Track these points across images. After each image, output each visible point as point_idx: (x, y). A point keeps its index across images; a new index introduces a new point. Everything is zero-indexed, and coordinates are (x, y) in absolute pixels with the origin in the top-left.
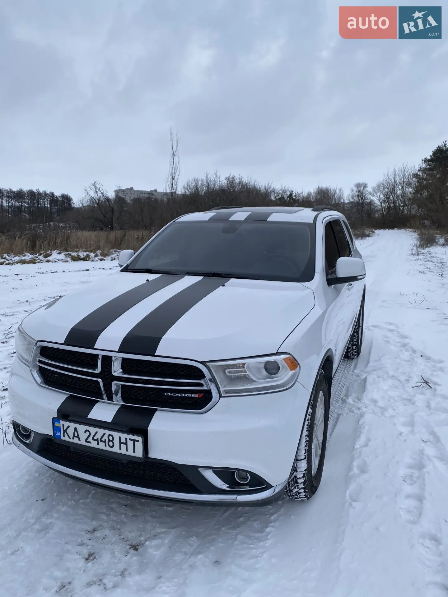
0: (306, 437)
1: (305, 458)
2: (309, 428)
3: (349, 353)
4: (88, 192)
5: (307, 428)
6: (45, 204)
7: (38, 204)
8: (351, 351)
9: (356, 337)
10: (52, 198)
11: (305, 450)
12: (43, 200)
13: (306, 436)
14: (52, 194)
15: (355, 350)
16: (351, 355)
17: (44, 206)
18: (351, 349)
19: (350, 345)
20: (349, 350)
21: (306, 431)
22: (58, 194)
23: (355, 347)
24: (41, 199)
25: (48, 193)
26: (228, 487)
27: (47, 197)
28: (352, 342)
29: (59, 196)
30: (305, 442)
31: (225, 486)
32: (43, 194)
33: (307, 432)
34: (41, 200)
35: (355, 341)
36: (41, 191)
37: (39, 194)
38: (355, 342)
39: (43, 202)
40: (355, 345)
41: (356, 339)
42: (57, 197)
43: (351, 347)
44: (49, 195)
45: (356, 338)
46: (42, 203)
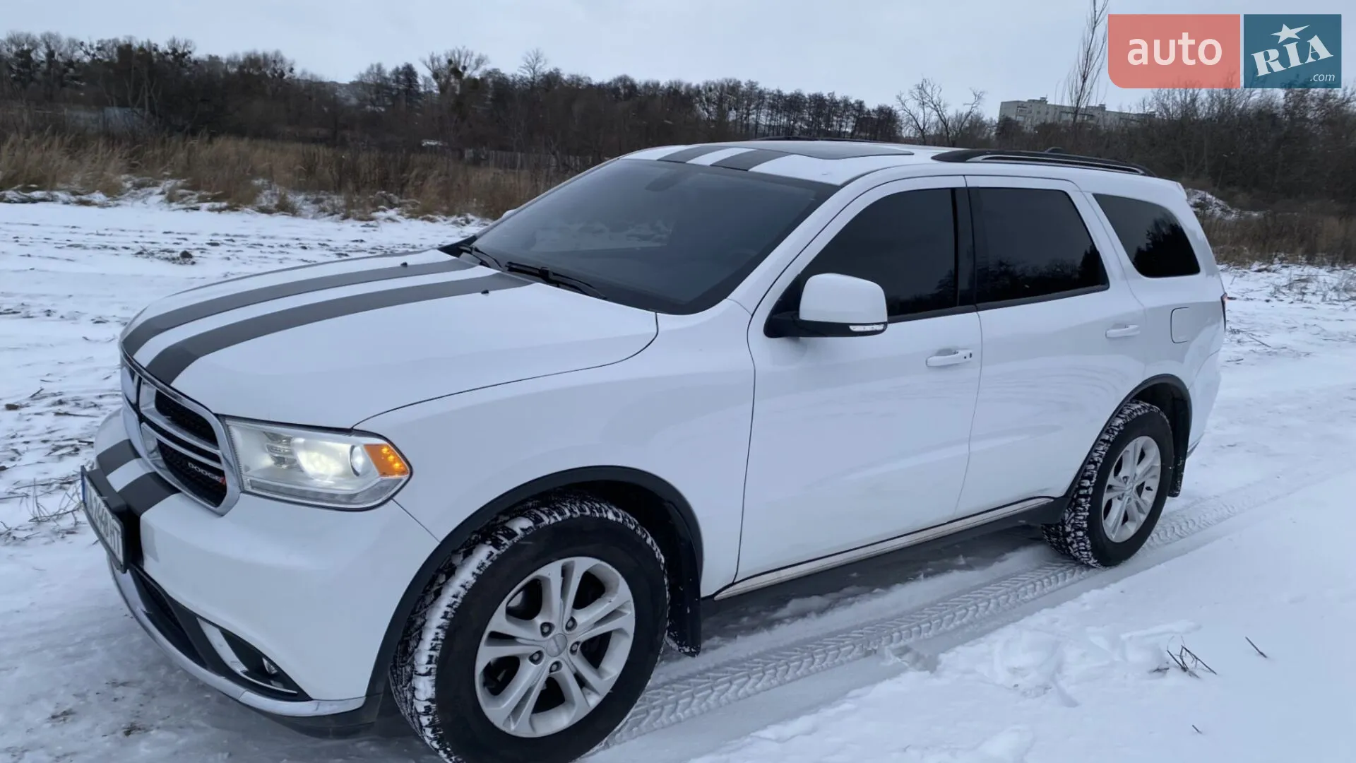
0: (439, 631)
1: (428, 674)
2: (453, 613)
3: (1070, 548)
4: (903, 104)
5: (446, 613)
6: (841, 126)
7: (827, 126)
8: (1072, 543)
9: (1084, 507)
10: (857, 115)
11: (431, 657)
12: (838, 117)
13: (439, 627)
14: (861, 104)
15: (1083, 544)
16: (1077, 554)
17: (838, 130)
18: (1074, 538)
19: (1070, 525)
20: (1069, 540)
21: (443, 618)
22: (871, 105)
23: (1080, 533)
24: (835, 115)
25: (853, 101)
26: (245, 673)
27: (848, 111)
28: (1075, 519)
29: (873, 111)
30: (434, 640)
31: (240, 668)
32: (842, 105)
33: (444, 620)
34: (835, 118)
35: (1082, 518)
36: (838, 97)
37: (835, 104)
38: (1080, 520)
39: (837, 122)
40: (1082, 529)
41: (1084, 514)
42: (869, 112)
43: (1070, 533)
44: (852, 105)
45: (1084, 511)
46: (835, 123)
